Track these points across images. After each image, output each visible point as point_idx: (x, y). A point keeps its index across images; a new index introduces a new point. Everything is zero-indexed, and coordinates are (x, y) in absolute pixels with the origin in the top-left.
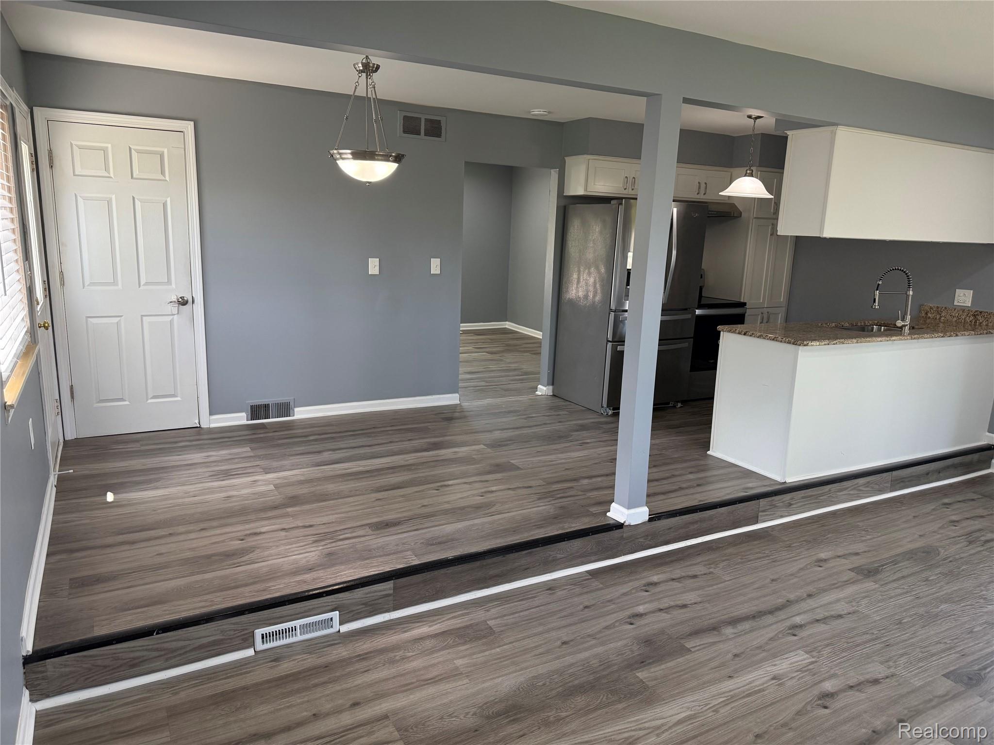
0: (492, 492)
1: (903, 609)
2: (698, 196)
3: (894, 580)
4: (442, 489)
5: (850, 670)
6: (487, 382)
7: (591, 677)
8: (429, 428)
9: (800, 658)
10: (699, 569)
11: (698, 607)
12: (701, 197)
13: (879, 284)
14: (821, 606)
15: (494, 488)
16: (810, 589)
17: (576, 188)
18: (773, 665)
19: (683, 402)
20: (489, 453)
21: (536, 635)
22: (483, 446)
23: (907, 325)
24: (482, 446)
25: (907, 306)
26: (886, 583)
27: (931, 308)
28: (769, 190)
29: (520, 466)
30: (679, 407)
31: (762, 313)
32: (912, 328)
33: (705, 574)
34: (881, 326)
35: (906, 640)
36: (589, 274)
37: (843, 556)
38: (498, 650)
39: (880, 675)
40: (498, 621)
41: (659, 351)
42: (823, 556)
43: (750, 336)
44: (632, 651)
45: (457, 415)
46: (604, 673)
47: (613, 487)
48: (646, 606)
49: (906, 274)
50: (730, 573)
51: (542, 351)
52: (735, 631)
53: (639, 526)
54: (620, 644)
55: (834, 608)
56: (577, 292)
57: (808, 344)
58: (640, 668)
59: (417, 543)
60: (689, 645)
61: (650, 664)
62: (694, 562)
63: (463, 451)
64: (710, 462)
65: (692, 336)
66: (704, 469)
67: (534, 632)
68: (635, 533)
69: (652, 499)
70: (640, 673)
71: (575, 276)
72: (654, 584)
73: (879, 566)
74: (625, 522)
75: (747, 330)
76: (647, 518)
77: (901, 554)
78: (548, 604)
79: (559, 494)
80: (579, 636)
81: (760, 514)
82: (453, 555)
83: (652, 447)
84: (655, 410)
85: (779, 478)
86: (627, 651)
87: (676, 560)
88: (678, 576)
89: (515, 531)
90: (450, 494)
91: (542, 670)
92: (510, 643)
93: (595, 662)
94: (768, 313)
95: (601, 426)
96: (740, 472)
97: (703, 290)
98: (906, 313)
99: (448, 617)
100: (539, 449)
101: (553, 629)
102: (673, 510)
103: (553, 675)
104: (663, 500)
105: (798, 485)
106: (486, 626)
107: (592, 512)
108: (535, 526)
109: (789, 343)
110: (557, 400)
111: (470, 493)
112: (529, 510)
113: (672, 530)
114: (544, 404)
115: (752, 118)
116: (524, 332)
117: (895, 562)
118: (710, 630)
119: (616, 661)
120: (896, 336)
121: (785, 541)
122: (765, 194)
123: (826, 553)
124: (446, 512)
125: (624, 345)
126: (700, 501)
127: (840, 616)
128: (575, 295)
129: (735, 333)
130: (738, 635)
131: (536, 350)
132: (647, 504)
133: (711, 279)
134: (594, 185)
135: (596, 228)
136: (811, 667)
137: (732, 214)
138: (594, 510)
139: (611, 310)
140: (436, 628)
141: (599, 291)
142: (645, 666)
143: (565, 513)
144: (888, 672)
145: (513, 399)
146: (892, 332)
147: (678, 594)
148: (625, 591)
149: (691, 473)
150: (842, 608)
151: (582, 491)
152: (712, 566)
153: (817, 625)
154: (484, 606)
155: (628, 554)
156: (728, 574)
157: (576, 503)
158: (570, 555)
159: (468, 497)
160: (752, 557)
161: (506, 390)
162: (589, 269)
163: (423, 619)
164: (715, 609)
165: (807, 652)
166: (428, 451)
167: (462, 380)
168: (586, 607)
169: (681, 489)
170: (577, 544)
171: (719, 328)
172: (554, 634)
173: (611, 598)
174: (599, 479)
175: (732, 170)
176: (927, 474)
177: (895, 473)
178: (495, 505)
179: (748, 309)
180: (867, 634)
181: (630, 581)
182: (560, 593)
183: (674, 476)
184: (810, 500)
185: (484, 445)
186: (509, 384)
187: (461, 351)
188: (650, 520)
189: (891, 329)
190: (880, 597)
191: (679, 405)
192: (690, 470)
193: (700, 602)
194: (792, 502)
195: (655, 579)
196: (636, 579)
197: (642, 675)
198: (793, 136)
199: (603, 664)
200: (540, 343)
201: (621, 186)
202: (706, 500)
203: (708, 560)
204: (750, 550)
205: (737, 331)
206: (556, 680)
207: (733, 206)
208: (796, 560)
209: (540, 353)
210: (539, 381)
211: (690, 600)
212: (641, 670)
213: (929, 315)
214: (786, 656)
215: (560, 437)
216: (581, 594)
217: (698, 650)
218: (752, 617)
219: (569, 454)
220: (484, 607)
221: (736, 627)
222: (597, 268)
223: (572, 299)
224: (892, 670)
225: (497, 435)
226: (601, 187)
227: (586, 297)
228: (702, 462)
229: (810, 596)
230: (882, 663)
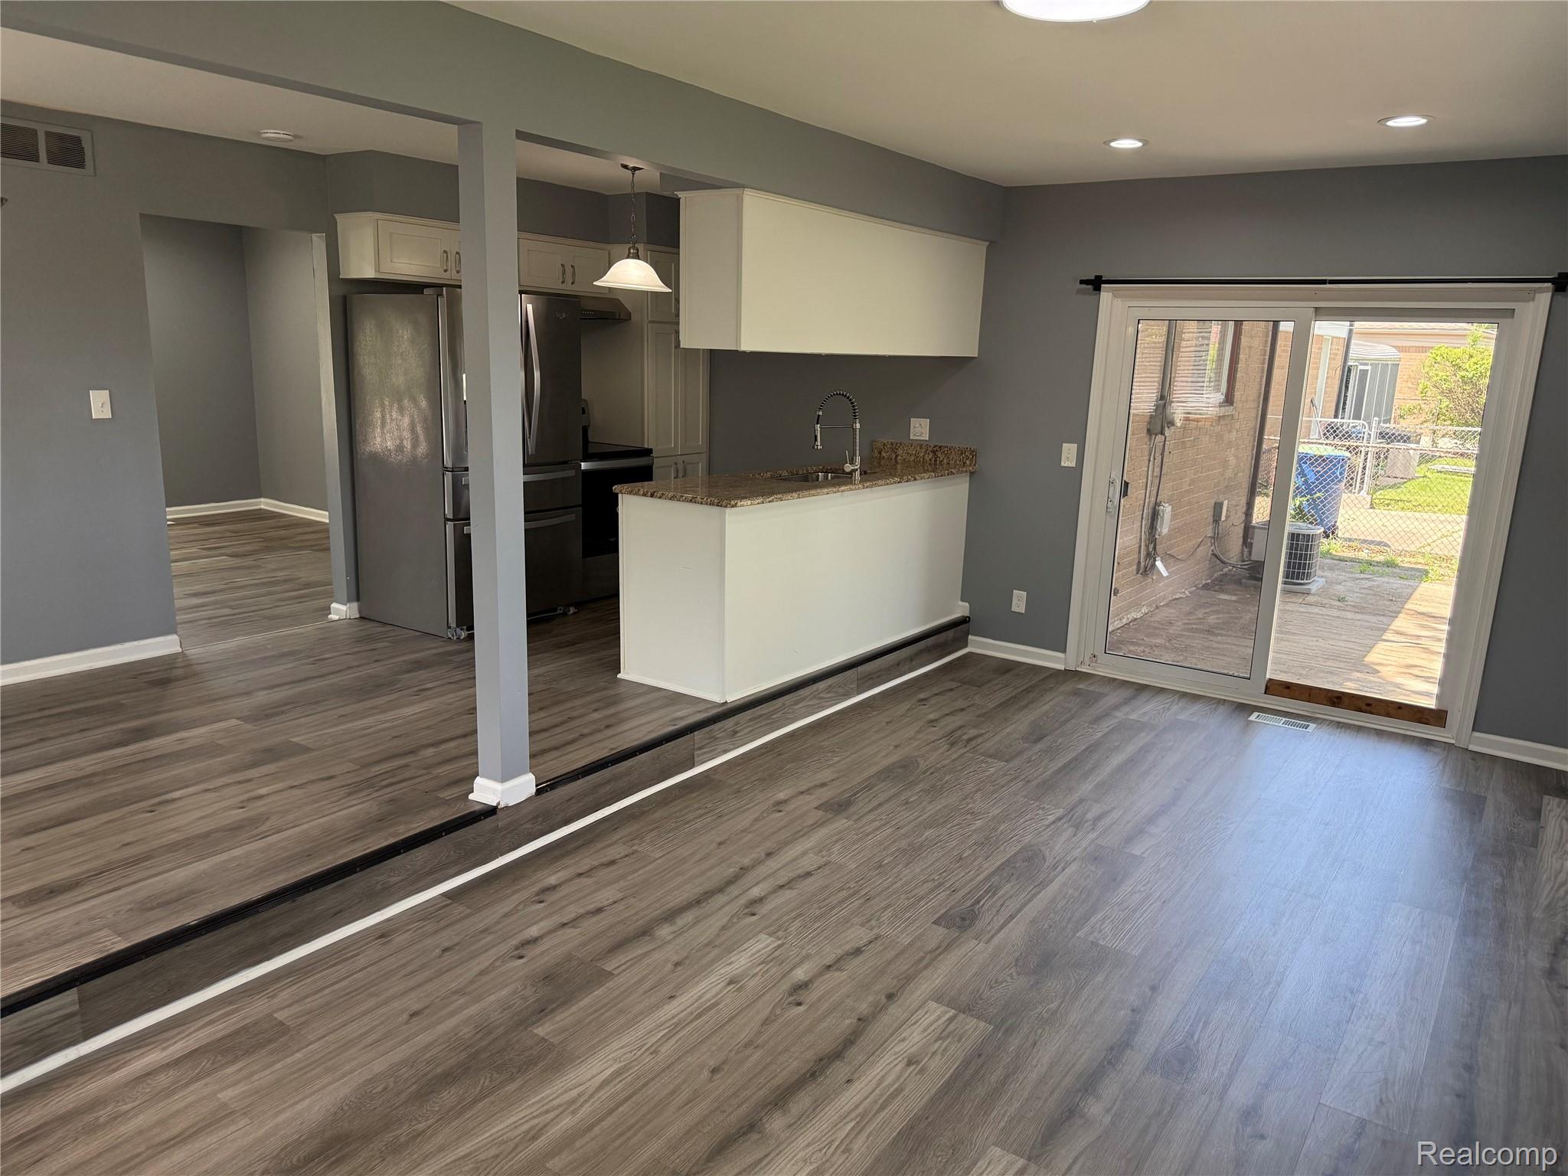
0: (261, 797)
1: (882, 847)
2: (563, 287)
3: (870, 811)
4: (162, 809)
5: (826, 944)
6: (231, 607)
7: (464, 1055)
8: (122, 704)
9: (763, 944)
10: (616, 851)
11: (621, 907)
12: (568, 288)
13: (819, 416)
14: (784, 866)
15: (263, 791)
16: (768, 845)
17: (362, 266)
18: (727, 965)
19: (576, 605)
20: (248, 732)
21: (364, 1014)
22: (237, 721)
23: (857, 470)
24: (234, 722)
25: (854, 442)
26: (860, 817)
27: (884, 445)
28: (664, 278)
29: (310, 746)
30: (572, 614)
31: (676, 464)
32: (864, 473)
33: (626, 856)
34: (827, 472)
35: (889, 888)
36: (401, 410)
37: (807, 792)
38: (298, 1055)
39: (861, 942)
40: (296, 1009)
41: (526, 531)
42: (781, 796)
43: (660, 498)
44: (525, 999)
45: (179, 672)
46: (484, 1043)
47: (475, 753)
48: (542, 924)
49: (850, 400)
50: (662, 846)
51: (331, 545)
52: (674, 928)
53: (522, 805)
54: (504, 992)
55: (800, 865)
56: (384, 440)
57: (736, 504)
58: (540, 1020)
59: (118, 912)
60: (609, 966)
61: (553, 1011)
62: (609, 842)
63: (197, 735)
64: (622, 690)
65: (580, 503)
66: (614, 701)
67: (362, 1009)
68: (518, 817)
69: (540, 760)
70: (540, 1029)
71: (378, 415)
72: (553, 888)
73: (851, 796)
74: (499, 803)
75: (655, 490)
76: (533, 790)
77: (876, 774)
78: (382, 959)
79: (383, 780)
80: (438, 997)
81: (696, 753)
82: (196, 918)
83: (532, 681)
84: (530, 623)
85: (718, 699)
86: (516, 1000)
87: (583, 845)
88: (586, 868)
89: (309, 855)
90: (176, 815)
91: (379, 1066)
92: (320, 1039)
93: (466, 1031)
94: (684, 462)
95: (450, 658)
96: (666, 697)
97: (589, 431)
98: (854, 454)
99: (197, 1026)
100: (342, 711)
101: (394, 998)
102: (572, 771)
103: (400, 1069)
104: (556, 758)
105: (743, 704)
106: (274, 1022)
107: (442, 798)
108: (346, 839)
109: (712, 504)
110: (370, 625)
111: (216, 806)
112: (334, 816)
113: (573, 801)
114: (344, 634)
115: (628, 169)
116: (295, 514)
117: (869, 787)
118: (638, 937)
119: (500, 1021)
120: (845, 485)
121: (732, 785)
122: (658, 286)
123: (786, 792)
124: (172, 847)
125: (469, 524)
126: (612, 749)
127: (809, 874)
128: (381, 445)
129: (639, 495)
130: (678, 934)
131: (324, 544)
132: (532, 769)
133: (597, 414)
134: (391, 261)
135: (403, 333)
136: (777, 953)
137: (618, 314)
138: (446, 794)
139: (446, 469)
140: (178, 1047)
141: (422, 438)
142: (546, 1016)
143: (398, 809)
144: (871, 935)
145: (286, 631)
146: (841, 480)
147: (589, 894)
148: (506, 910)
149: (596, 710)
150: (810, 862)
151: (424, 769)
152: (635, 841)
153: (781, 892)
154: (267, 989)
155: (508, 853)
156: (658, 848)
157: (414, 790)
158: (412, 874)
159: (215, 813)
160: (691, 816)
161: (272, 618)
162: (400, 401)
163: (147, 1041)
164: (644, 904)
165: (770, 935)
166: (125, 746)
167: (180, 609)
168: (446, 950)
169: (583, 736)
170: (420, 854)
171: (616, 488)
172: (396, 1004)
173: (485, 927)
174: (452, 744)
175: (609, 247)
176: (898, 664)
177: (860, 669)
178: (268, 818)
179: (656, 457)
180: (843, 889)
181: (514, 892)
182: (399, 939)
183: (571, 719)
184: (760, 722)
185: (238, 719)
186: (277, 606)
187: (173, 558)
188: (539, 792)
189: (838, 477)
190: (855, 837)
191: (572, 610)
192: (594, 706)
193: (622, 899)
194: (738, 729)
195: (552, 880)
196: (524, 888)
197: (541, 1031)
198: (687, 199)
199: (481, 1030)
200: (327, 531)
201: (439, 265)
202: (619, 746)
203: (630, 834)
204: (687, 806)
205: (641, 492)
206: (406, 1075)
207: (616, 302)
208: (749, 809)
209: (328, 549)
210: (332, 597)
211: (608, 899)
212: (539, 1023)
213: (883, 454)
214: (745, 946)
215: (379, 686)
216: (436, 932)
217: (624, 970)
218: (696, 903)
219: (397, 712)
220: (267, 992)
221: (675, 923)
222: (414, 400)
223: (376, 453)
224: (875, 931)
225: (261, 698)
226: (406, 266)
227: (400, 448)
228: (610, 692)
229: (769, 855)
230: (863, 925)
